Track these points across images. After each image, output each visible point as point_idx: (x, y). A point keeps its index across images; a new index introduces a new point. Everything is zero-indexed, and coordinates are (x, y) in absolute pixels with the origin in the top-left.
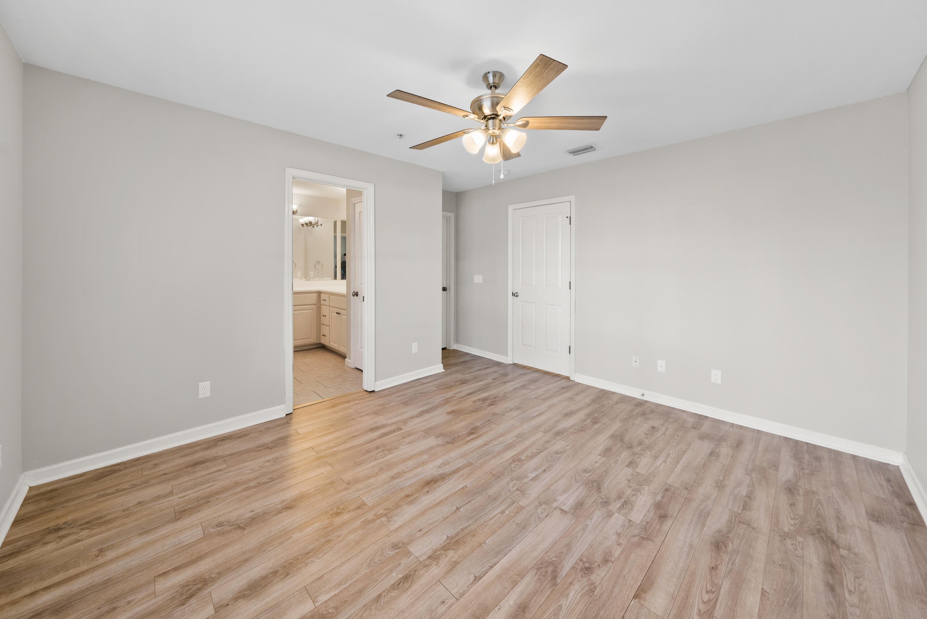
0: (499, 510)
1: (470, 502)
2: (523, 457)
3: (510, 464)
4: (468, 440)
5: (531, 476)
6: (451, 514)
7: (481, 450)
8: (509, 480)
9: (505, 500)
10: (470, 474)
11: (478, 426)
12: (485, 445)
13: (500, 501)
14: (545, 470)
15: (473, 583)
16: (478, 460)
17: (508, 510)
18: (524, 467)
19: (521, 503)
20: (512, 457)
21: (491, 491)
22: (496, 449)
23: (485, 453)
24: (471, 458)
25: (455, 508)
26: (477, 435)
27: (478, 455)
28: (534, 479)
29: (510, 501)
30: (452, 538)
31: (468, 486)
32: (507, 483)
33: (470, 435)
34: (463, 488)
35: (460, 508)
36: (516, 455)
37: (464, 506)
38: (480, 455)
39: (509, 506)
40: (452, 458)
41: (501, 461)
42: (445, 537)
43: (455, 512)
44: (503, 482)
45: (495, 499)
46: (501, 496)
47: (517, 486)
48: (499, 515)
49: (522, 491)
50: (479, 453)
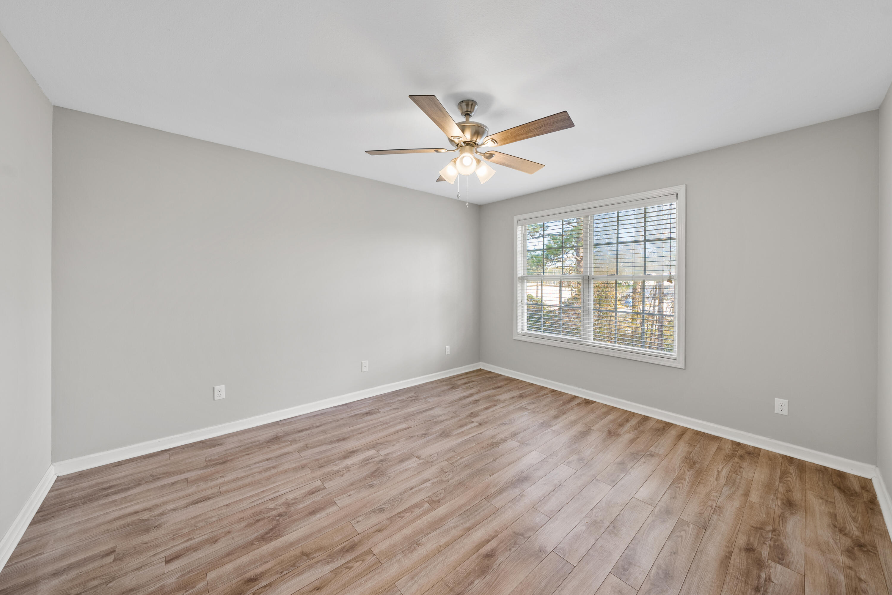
0: (463, 460)
1: (486, 464)
2: (427, 505)
3: (444, 498)
4: (494, 540)
5: (428, 484)
6: (499, 457)
7: (476, 520)
8: (450, 481)
9: (459, 465)
10: (487, 487)
11: (479, 576)
12: (469, 529)
13: (462, 465)
14: (411, 489)
15: (483, 432)
16: (479, 504)
17: (458, 459)
18: (430, 494)
19: (447, 463)
20: (438, 507)
21: (469, 471)
22: (455, 520)
23: (471, 515)
24: (487, 507)
25: (497, 461)
26: (480, 552)
27: (480, 511)
28: (428, 480)
29: (455, 465)
30: (496, 447)
31: (488, 476)
32: (453, 478)
33: (492, 550)
34: (493, 475)
35: (493, 461)
36: (434, 509)
37: (490, 462)
38: (476, 511)
39: (456, 461)
40: (509, 507)
41: (453, 501)
42: (500, 447)
43: (497, 459)
44: (457, 478)
45: (466, 466)
46: (461, 468)
47: (445, 476)
48: (465, 456)
49: (443, 471)
50: (478, 514)
